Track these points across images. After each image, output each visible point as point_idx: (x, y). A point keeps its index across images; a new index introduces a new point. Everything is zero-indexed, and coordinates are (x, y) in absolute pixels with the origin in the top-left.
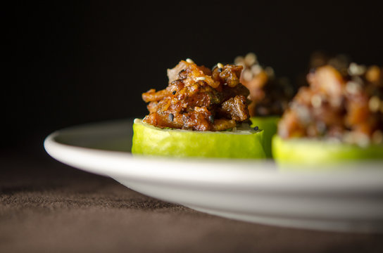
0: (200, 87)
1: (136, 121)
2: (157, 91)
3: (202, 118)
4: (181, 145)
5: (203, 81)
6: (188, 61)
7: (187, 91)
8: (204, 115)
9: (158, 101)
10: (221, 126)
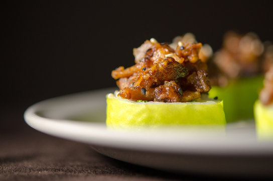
0: (169, 63)
1: (110, 96)
2: (125, 68)
3: (173, 90)
4: (157, 115)
5: (171, 58)
6: (153, 40)
7: (157, 66)
8: (173, 88)
9: (128, 77)
10: (189, 97)
